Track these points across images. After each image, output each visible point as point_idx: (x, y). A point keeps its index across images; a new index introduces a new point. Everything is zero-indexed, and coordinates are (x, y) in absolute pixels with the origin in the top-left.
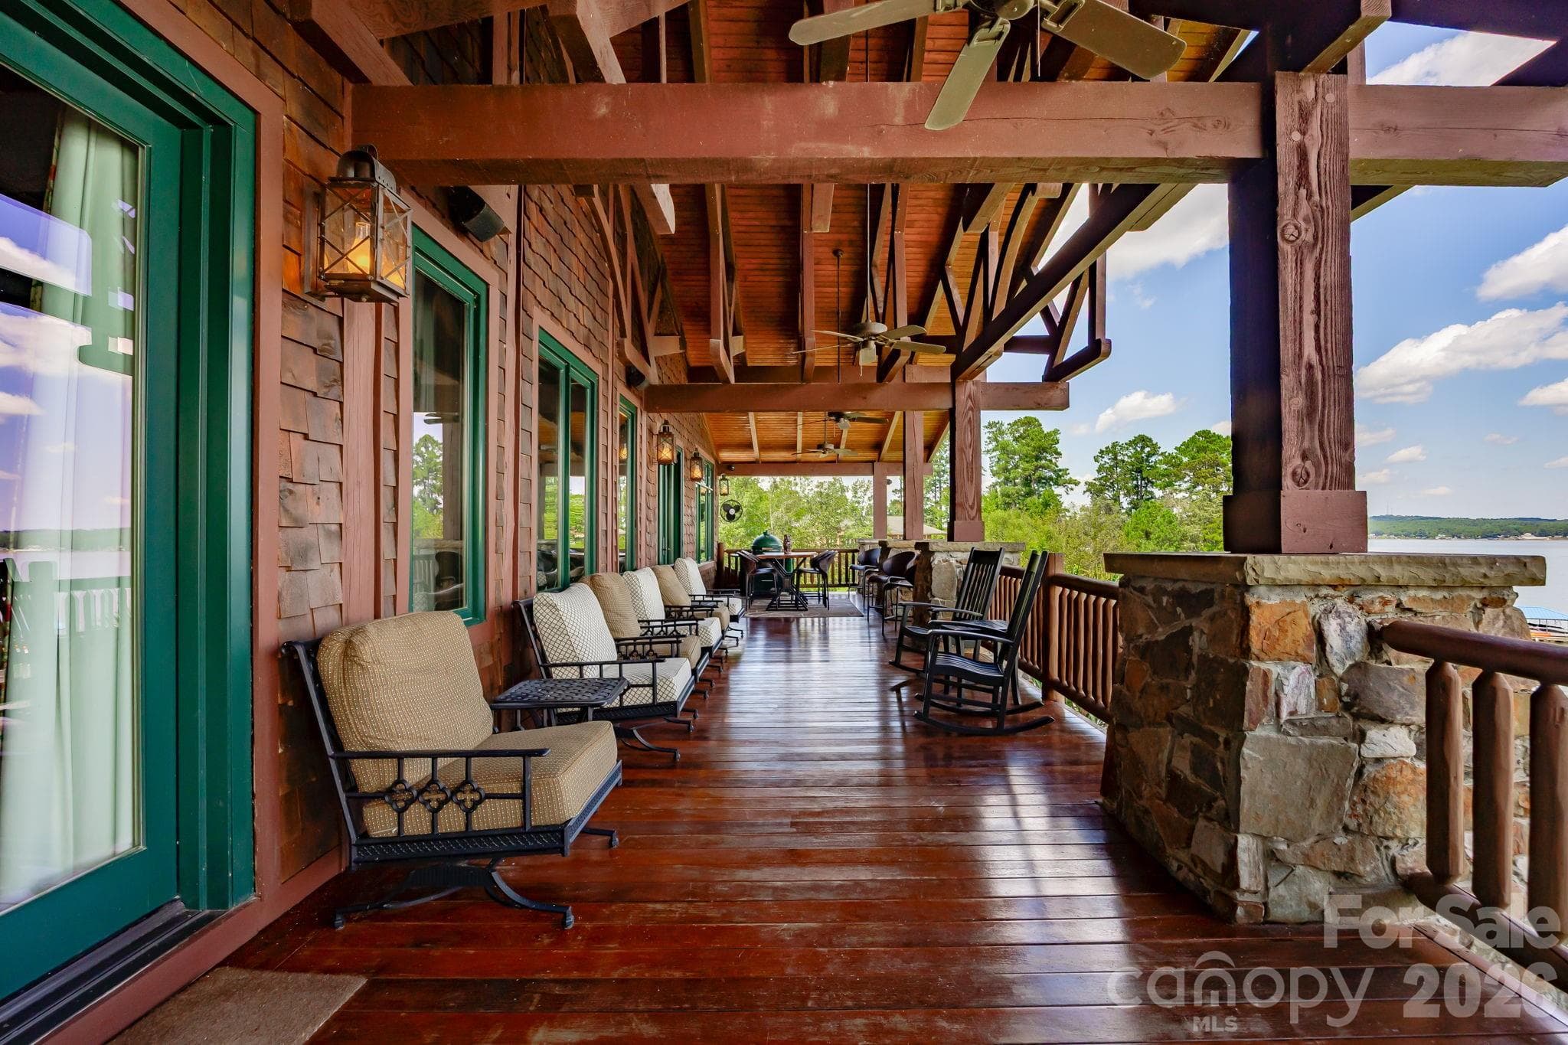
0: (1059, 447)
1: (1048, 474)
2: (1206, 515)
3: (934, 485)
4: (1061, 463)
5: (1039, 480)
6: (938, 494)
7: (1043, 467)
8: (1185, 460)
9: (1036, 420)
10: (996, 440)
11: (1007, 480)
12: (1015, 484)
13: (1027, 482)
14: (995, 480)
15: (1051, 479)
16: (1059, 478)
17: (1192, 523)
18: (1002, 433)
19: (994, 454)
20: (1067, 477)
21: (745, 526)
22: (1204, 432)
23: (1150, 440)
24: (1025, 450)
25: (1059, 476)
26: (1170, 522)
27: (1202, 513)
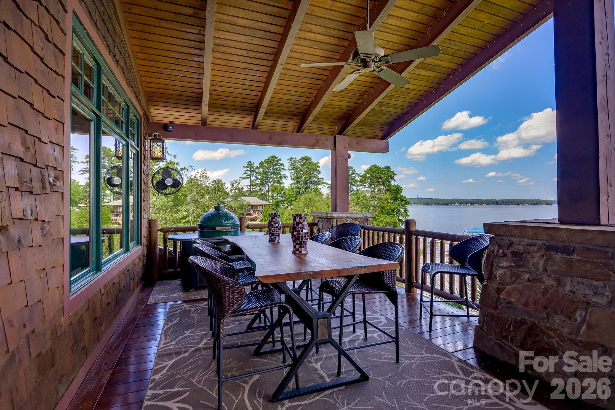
0: (320, 169)
1: (315, 180)
2: (380, 197)
3: (266, 183)
4: (320, 176)
5: (311, 183)
6: (267, 188)
7: (313, 177)
8: (368, 176)
9: (310, 158)
10: (293, 165)
11: (298, 182)
12: (301, 184)
13: (306, 183)
14: (292, 182)
15: (317, 182)
16: (320, 181)
17: (374, 200)
18: (295, 162)
19: (292, 171)
20: (323, 182)
21: (172, 201)
22: (375, 165)
23: (352, 168)
24: (306, 170)
25: (319, 181)
26: (366, 200)
27: (378, 196)
